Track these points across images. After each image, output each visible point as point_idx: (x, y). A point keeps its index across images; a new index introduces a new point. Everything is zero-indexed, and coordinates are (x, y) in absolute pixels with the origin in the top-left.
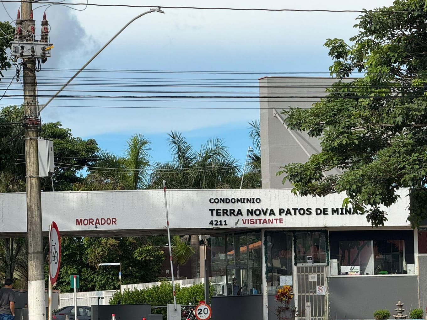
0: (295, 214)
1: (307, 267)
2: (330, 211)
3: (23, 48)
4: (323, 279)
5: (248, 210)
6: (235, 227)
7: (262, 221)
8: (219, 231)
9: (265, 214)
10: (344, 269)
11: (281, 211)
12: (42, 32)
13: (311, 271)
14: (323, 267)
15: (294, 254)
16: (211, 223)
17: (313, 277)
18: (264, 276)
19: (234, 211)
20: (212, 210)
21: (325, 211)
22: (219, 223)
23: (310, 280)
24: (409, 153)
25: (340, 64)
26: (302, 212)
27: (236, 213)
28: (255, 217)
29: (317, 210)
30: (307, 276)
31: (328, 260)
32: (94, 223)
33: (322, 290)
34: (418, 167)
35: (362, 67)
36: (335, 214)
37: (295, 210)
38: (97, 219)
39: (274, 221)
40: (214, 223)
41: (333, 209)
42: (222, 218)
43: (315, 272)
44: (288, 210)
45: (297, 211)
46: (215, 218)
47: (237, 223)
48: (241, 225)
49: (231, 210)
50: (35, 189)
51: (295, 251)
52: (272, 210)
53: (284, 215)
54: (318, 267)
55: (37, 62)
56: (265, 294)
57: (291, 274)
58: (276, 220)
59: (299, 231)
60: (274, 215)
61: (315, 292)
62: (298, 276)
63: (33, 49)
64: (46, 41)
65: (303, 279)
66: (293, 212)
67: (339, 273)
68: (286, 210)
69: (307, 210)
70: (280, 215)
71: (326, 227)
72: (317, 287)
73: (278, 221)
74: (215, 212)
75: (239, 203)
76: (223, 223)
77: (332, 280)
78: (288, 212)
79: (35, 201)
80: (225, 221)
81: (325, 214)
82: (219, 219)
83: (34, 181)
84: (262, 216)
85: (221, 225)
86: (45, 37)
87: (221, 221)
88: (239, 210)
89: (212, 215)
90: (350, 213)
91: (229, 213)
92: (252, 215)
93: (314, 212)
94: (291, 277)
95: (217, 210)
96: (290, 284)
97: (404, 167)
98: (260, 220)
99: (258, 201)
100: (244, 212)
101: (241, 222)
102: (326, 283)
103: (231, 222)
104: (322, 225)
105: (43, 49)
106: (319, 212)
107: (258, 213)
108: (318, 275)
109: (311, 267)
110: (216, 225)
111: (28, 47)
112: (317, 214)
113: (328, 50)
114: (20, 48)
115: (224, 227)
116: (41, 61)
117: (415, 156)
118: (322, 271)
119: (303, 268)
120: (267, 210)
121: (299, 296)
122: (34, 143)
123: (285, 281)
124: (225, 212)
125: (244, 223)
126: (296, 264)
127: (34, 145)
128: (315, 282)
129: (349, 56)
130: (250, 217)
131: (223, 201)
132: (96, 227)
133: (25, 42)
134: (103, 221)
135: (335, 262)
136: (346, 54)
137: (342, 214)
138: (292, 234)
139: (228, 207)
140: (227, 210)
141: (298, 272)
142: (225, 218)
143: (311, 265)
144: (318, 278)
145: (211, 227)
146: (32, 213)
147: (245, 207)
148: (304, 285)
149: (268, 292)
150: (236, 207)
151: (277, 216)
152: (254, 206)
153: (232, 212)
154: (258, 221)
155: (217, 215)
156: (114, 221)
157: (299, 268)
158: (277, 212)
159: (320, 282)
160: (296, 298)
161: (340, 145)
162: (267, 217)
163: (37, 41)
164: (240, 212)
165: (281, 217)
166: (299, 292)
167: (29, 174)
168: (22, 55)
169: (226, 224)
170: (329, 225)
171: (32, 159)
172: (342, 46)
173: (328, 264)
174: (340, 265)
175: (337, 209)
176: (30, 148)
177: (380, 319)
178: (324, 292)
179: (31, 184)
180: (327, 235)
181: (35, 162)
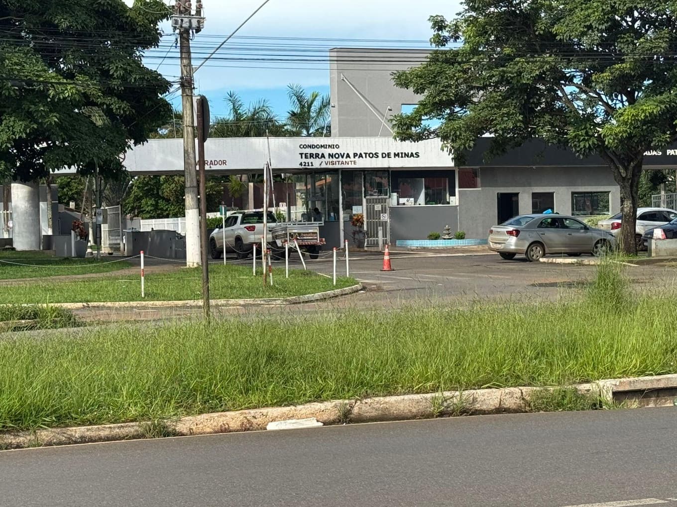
0: (366, 157)
1: (373, 199)
2: (392, 155)
3: (182, 20)
4: (385, 208)
5: (329, 154)
6: (319, 167)
7: (340, 163)
8: (307, 170)
9: (342, 157)
10: (402, 200)
11: (355, 155)
12: (197, 8)
13: (376, 203)
14: (386, 199)
15: (363, 189)
16: (301, 164)
17: (378, 207)
18: (341, 206)
19: (319, 154)
20: (301, 154)
21: (389, 155)
22: (307, 164)
23: (376, 209)
25: (439, 35)
26: (371, 155)
27: (320, 157)
28: (334, 160)
29: (382, 154)
30: (374, 206)
31: (390, 195)
32: (209, 164)
33: (385, 217)
34: (507, 119)
35: (458, 38)
36: (397, 157)
37: (366, 154)
38: (211, 161)
39: (350, 163)
40: (303, 164)
41: (395, 153)
42: (310, 160)
43: (379, 203)
44: (361, 154)
45: (367, 155)
46: (304, 160)
47: (320, 164)
48: (324, 166)
49: (316, 154)
50: (191, 136)
51: (365, 187)
52: (348, 154)
53: (357, 157)
54: (382, 199)
55: (191, 32)
56: (342, 220)
57: (361, 205)
58: (351, 161)
59: (368, 171)
60: (350, 158)
61: (380, 219)
62: (367, 206)
63: (190, 21)
64: (200, 15)
65: (370, 208)
66: (364, 155)
67: (398, 204)
68: (359, 154)
69: (375, 154)
70: (354, 157)
71: (389, 168)
72: (381, 215)
73: (353, 163)
74: (304, 156)
75: (323, 148)
76: (310, 164)
77: (392, 209)
78: (361, 156)
79: (190, 145)
80: (312, 163)
81: (389, 157)
82: (307, 161)
83: (190, 129)
84: (340, 159)
85: (308, 165)
86: (198, 12)
87: (308, 163)
88: (323, 154)
89: (302, 158)
90: (408, 156)
91: (314, 156)
92: (332, 158)
93: (380, 155)
94: (361, 207)
95: (306, 154)
96: (360, 212)
97: (496, 119)
98: (339, 162)
99: (337, 146)
100: (326, 156)
101: (324, 163)
102: (388, 211)
103: (316, 164)
104: (386, 166)
105: (199, 22)
106: (384, 155)
107: (337, 156)
108: (382, 206)
109: (376, 199)
110: (305, 165)
111: (186, 20)
112: (383, 157)
113: (431, 24)
114: (180, 21)
115: (310, 167)
116: (194, 31)
117: (505, 110)
118: (385, 202)
119: (370, 199)
120: (344, 154)
121: (367, 222)
122: (189, 99)
123: (356, 210)
124: (311, 155)
125: (327, 164)
126: (365, 197)
127: (190, 100)
128: (379, 211)
129: (447, 29)
130: (331, 160)
131: (310, 146)
132: (210, 167)
133: (183, 16)
134: (216, 163)
135: (395, 195)
136: (445, 27)
137: (402, 157)
138: (362, 173)
139: (314, 151)
140: (313, 154)
141: (367, 202)
142: (312, 160)
143: (376, 197)
144: (382, 208)
145: (300, 167)
146: (188, 155)
147: (327, 152)
148: (371, 213)
149: (344, 218)
150: (320, 151)
151: (352, 159)
152: (334, 151)
153: (317, 155)
154: (337, 163)
155: (306, 158)
156: (224, 162)
157: (367, 200)
158: (352, 155)
159: (383, 211)
160: (365, 223)
162: (344, 160)
163: (193, 15)
164: (323, 156)
165: (355, 159)
166: (367, 219)
167: (185, 124)
168: (181, 26)
169: (312, 165)
170: (392, 166)
171: (188, 111)
172: (442, 21)
173: (390, 197)
174: (398, 198)
175: (398, 153)
176: (186, 103)
177: (432, 239)
178: (386, 218)
179: (188, 132)
180: (389, 174)
181: (190, 114)
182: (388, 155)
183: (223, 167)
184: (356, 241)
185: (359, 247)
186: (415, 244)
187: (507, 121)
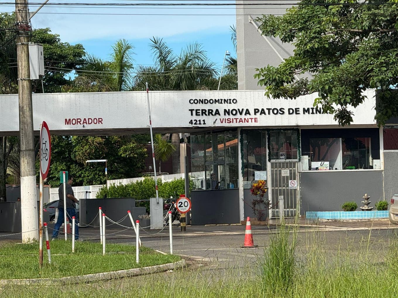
0: (269, 114)
1: (280, 163)
2: (301, 111)
4: (295, 173)
5: (225, 111)
6: (213, 126)
7: (238, 120)
8: (198, 130)
9: (241, 114)
10: (315, 164)
11: (256, 111)
13: (283, 167)
14: (294, 163)
15: (268, 151)
16: (191, 122)
17: (285, 172)
18: (240, 171)
19: (212, 111)
20: (192, 111)
22: (198, 122)
23: (283, 175)
24: (376, 56)
26: (275, 112)
27: (214, 113)
28: (231, 117)
29: (289, 109)
30: (280, 171)
31: (300, 157)
32: (82, 122)
33: (295, 184)
34: (385, 69)
36: (307, 114)
37: (269, 110)
38: (85, 119)
39: (250, 120)
40: (194, 122)
41: (304, 109)
42: (201, 118)
43: (287, 167)
44: (263, 110)
45: (271, 111)
46: (195, 117)
47: (215, 122)
48: (218, 124)
49: (209, 110)
50: (27, 91)
51: (269, 148)
52: (247, 110)
53: (258, 114)
54: (290, 163)
56: (241, 188)
57: (265, 169)
58: (252, 119)
59: (273, 130)
60: (250, 114)
61: (288, 186)
62: (272, 171)
65: (276, 174)
66: (267, 112)
67: (310, 168)
68: (260, 110)
69: (280, 110)
70: (255, 114)
71: (298, 126)
72: (290, 181)
74: (194, 112)
75: (217, 103)
76: (202, 122)
77: (304, 176)
78: (263, 112)
79: (26, 102)
80: (204, 121)
81: (296, 113)
82: (198, 118)
83: (26, 84)
84: (238, 116)
85: (200, 124)
87: (200, 121)
88: (217, 110)
89: (192, 115)
90: (320, 112)
91: (207, 113)
92: (229, 114)
93: (286, 111)
94: (265, 172)
95: (197, 110)
96: (264, 178)
97: (372, 69)
98: (236, 119)
99: (235, 101)
100: (222, 112)
101: (218, 121)
102: (298, 177)
103: (210, 122)
104: (294, 124)
106: (291, 111)
107: (234, 112)
108: (290, 171)
109: (283, 163)
110: (195, 124)
112: (289, 113)
115: (202, 126)
117: (382, 59)
118: (294, 167)
119: (276, 163)
120: (243, 110)
121: (273, 190)
122: (25, 48)
123: (260, 176)
124: (204, 112)
125: (222, 122)
126: (269, 160)
127: (26, 50)
128: (287, 177)
130: (227, 117)
131: (202, 101)
132: (84, 127)
134: (90, 122)
135: (306, 158)
137: (313, 113)
138: (266, 132)
139: (207, 107)
140: (205, 110)
141: (272, 167)
142: (204, 117)
143: (283, 161)
144: (291, 173)
145: (190, 126)
146: (23, 113)
147: (222, 107)
148: (277, 180)
149: (244, 186)
150: (214, 107)
151: (253, 116)
152: (230, 107)
153: (210, 112)
154: (235, 120)
155: (197, 115)
156: (100, 121)
157: (272, 164)
158: (252, 112)
159: (292, 176)
160: (270, 191)
161: (312, 48)
162: (243, 116)
164: (217, 112)
165: (256, 117)
166: (273, 186)
167: (20, 77)
169: (204, 124)
170: (301, 123)
171: (24, 63)
173: (300, 160)
174: (310, 161)
175: (308, 109)
176: (22, 53)
177: (348, 211)
178: (296, 186)
179: (23, 86)
180: (299, 133)
181: (26, 65)
182: (296, 111)
183: (98, 126)
184: (257, 212)
185: (260, 219)
186: (326, 216)
187: (386, 71)
